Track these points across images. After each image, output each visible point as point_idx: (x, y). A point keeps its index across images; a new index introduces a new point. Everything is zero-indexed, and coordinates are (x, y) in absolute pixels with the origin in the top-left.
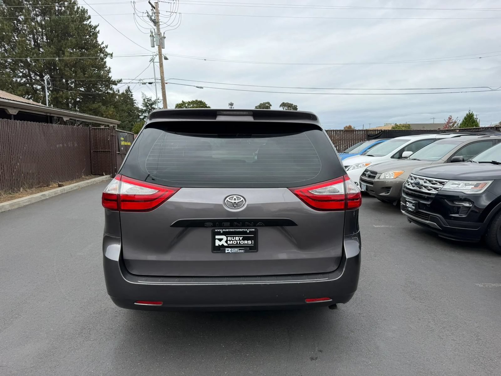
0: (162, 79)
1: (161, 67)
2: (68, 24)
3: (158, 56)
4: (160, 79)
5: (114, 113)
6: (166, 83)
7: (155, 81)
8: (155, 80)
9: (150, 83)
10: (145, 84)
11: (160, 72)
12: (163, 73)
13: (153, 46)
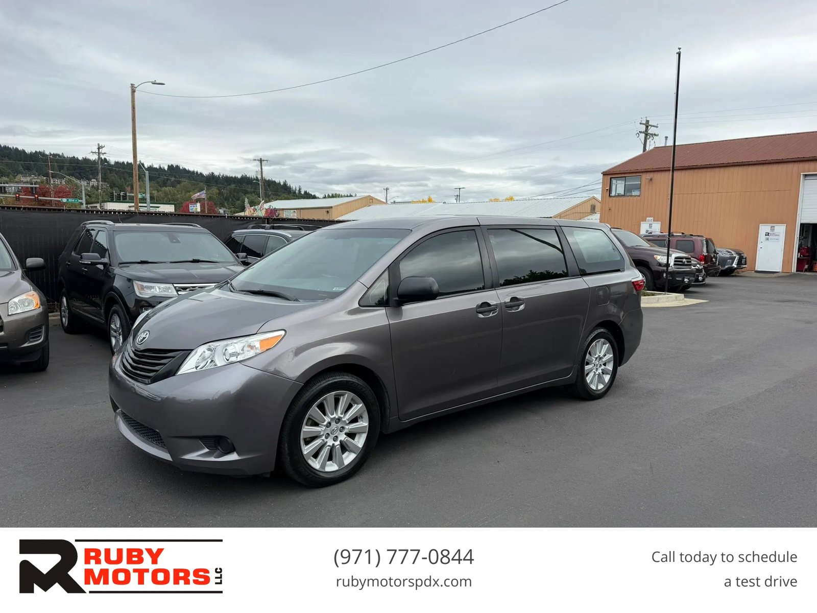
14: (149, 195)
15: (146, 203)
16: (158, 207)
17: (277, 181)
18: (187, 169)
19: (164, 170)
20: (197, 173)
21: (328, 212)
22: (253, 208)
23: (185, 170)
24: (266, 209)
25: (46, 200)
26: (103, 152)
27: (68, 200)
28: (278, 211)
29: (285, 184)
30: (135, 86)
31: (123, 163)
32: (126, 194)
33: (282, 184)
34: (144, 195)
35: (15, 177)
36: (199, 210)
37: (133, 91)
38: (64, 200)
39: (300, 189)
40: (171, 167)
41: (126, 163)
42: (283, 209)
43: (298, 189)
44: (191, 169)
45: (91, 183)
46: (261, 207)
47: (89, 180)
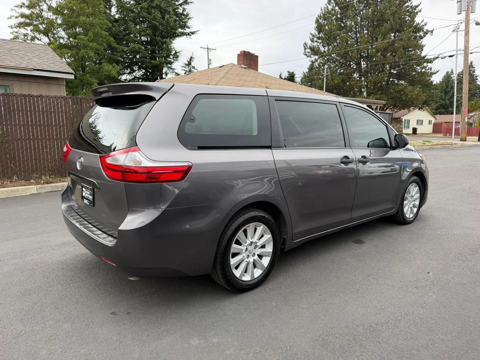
0: (466, 48)
1: (466, 35)
2: (385, 11)
3: (464, 24)
4: (463, 49)
5: (420, 93)
6: (470, 54)
7: (457, 53)
8: (457, 51)
9: (450, 56)
10: (444, 58)
11: (465, 41)
12: (468, 41)
13: (459, 13)
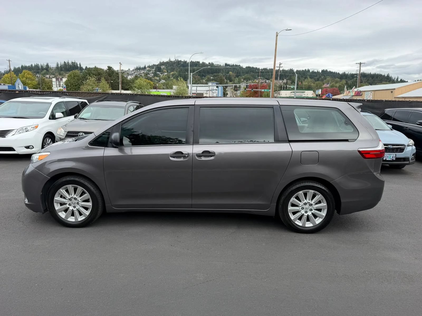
14: (296, 86)
15: (294, 90)
16: (304, 92)
17: (383, 74)
18: (331, 71)
19: (320, 72)
20: (336, 73)
21: (392, 92)
22: (348, 91)
23: (330, 72)
24: (355, 92)
25: (257, 91)
26: (281, 66)
27: (264, 90)
28: (362, 92)
29: (388, 76)
30: (278, 33)
31: (300, 70)
32: (287, 86)
33: (386, 76)
34: (294, 86)
35: (254, 80)
36: (320, 93)
37: (277, 36)
38: (263, 90)
39: (398, 78)
40: (323, 71)
41: (301, 70)
42: (365, 91)
43: (396, 78)
44: (333, 71)
45: (284, 81)
46: (353, 90)
47: (283, 80)
